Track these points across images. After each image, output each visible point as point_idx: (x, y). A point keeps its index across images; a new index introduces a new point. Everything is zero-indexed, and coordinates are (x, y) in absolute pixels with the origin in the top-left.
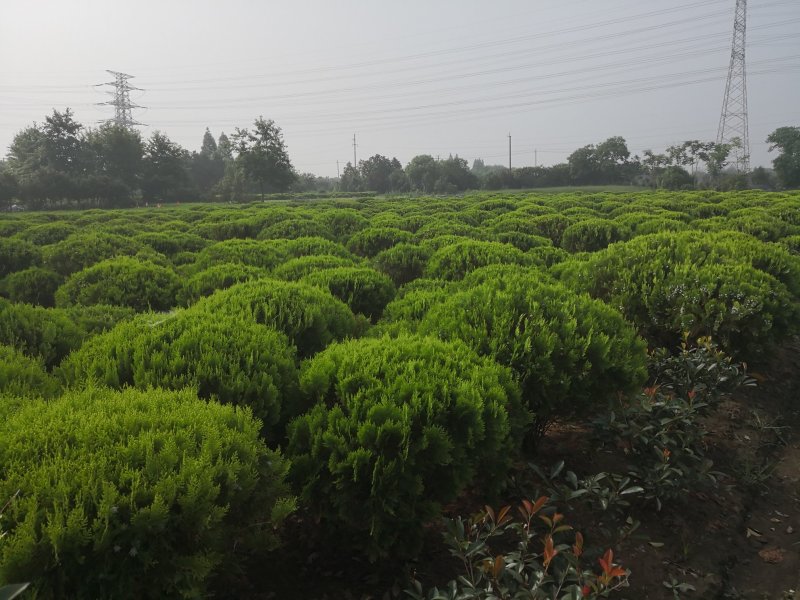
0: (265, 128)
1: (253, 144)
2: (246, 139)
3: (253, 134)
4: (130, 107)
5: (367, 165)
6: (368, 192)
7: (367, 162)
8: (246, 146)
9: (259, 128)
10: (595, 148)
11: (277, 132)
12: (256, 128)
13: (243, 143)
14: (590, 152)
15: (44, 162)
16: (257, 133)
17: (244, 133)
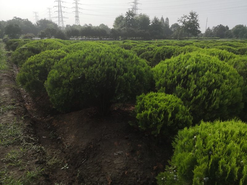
0: (192, 15)
1: (188, 20)
2: (186, 19)
3: (189, 17)
4: (137, 9)
6: (216, 38)
7: (216, 27)
8: (186, 21)
9: (191, 15)
11: (197, 16)
12: (190, 15)
13: (185, 20)
15: (124, 26)
16: (190, 16)
17: (186, 16)
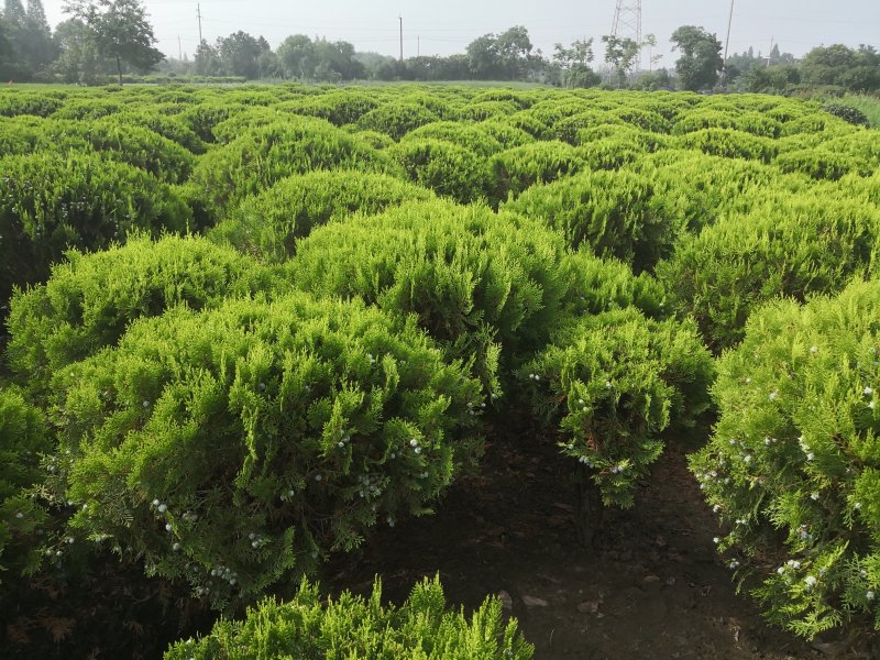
1: (105, 9)
5: (227, 44)
6: (233, 77)
7: (228, 40)
8: (97, 12)
10: (495, 38)
13: (93, 8)
14: (490, 42)
